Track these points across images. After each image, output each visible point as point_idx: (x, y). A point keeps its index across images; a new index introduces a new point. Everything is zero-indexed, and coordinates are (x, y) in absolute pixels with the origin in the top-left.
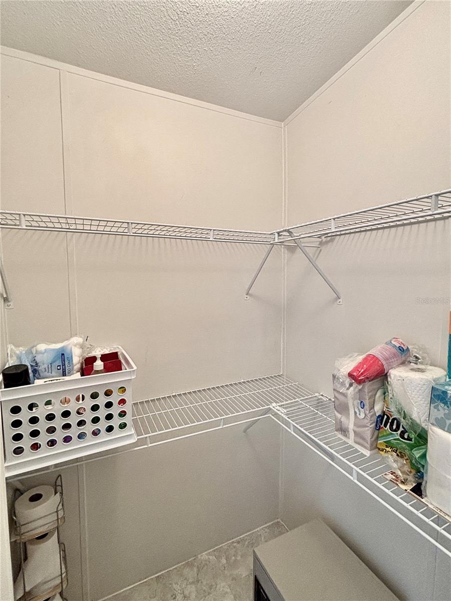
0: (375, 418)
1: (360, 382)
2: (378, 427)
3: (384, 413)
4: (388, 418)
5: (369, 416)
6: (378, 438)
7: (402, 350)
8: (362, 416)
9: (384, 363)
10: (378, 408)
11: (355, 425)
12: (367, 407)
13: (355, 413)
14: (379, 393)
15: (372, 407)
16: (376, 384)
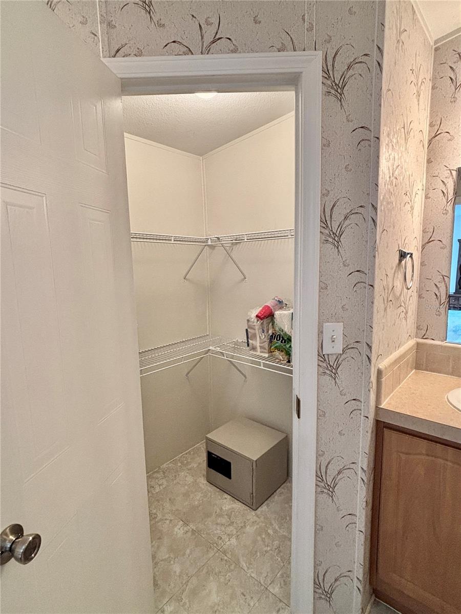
0: (269, 337)
1: (262, 319)
2: (271, 342)
3: (273, 334)
4: (275, 335)
5: (266, 337)
6: (271, 346)
7: (280, 302)
8: (264, 336)
9: (272, 308)
10: (270, 332)
11: (260, 343)
12: (265, 332)
13: (260, 337)
14: (271, 324)
15: (268, 332)
16: (269, 320)
